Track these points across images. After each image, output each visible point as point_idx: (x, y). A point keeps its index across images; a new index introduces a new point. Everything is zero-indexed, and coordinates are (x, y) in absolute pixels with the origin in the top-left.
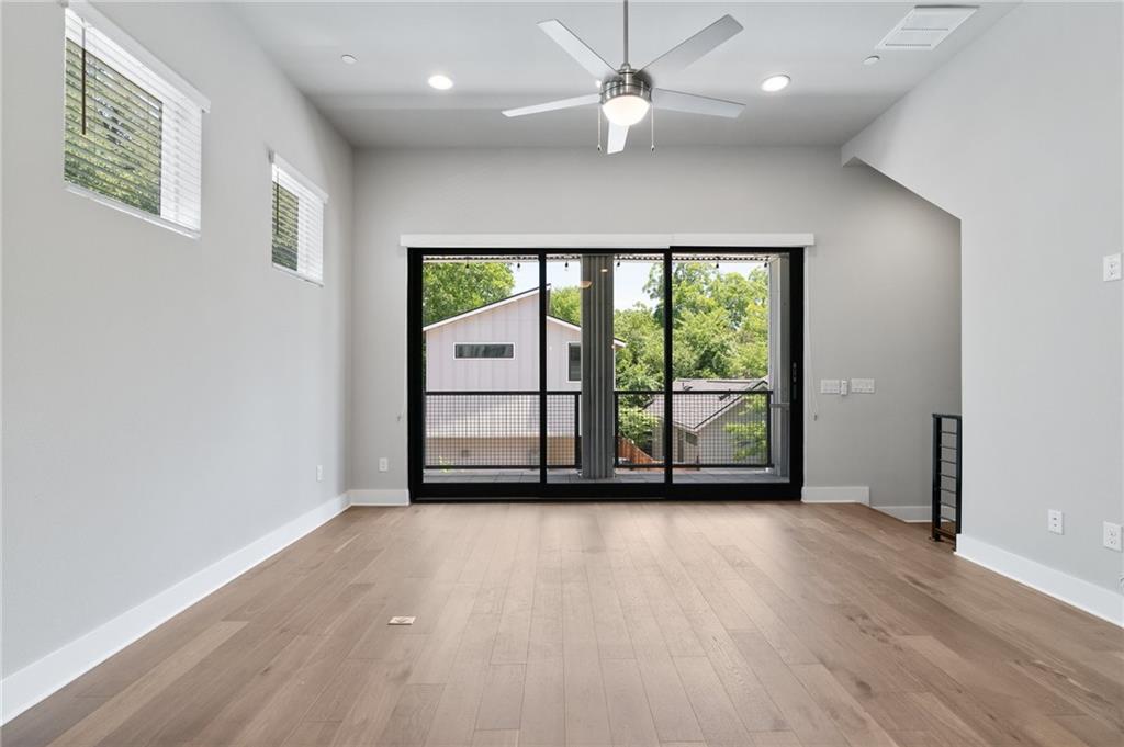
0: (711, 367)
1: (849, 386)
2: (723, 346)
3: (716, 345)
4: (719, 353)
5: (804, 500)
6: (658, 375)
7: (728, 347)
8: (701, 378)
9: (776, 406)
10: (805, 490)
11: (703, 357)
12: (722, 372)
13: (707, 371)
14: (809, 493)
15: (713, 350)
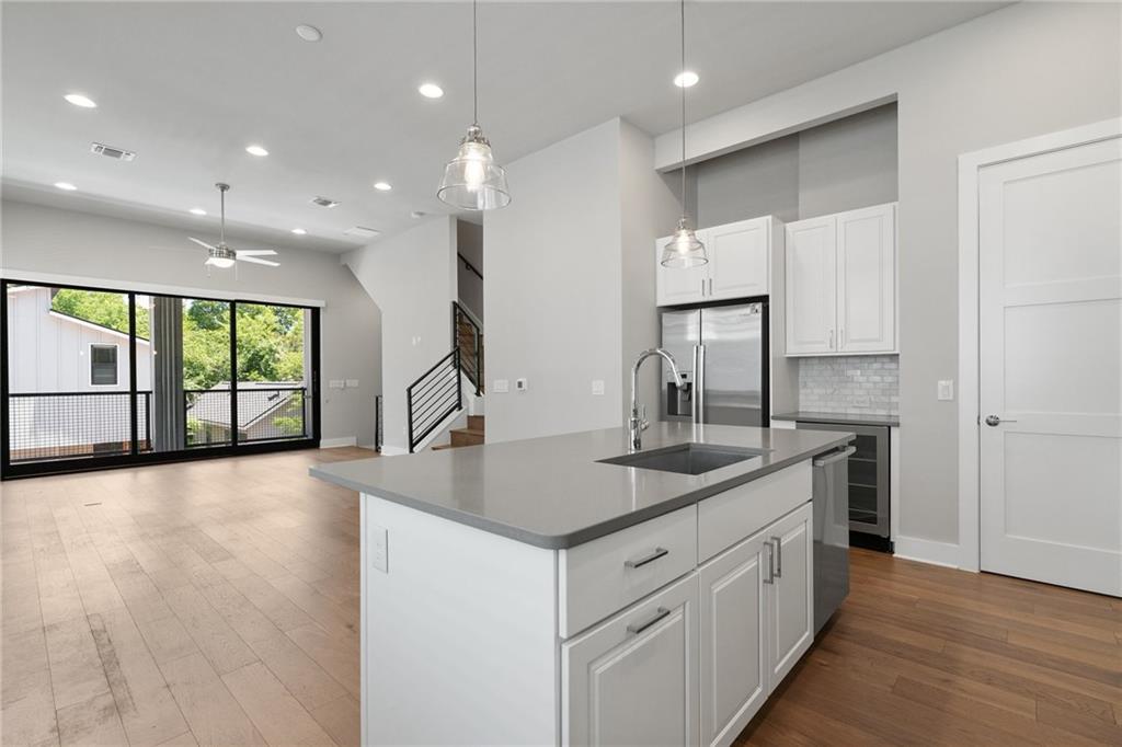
0: (259, 369)
1: (345, 384)
2: (271, 350)
3: (264, 349)
4: (267, 357)
5: (322, 447)
6: (198, 378)
7: (276, 352)
8: (248, 380)
9: (308, 397)
10: (322, 442)
11: (250, 360)
12: (271, 374)
13: (254, 374)
14: (324, 443)
15: (261, 354)
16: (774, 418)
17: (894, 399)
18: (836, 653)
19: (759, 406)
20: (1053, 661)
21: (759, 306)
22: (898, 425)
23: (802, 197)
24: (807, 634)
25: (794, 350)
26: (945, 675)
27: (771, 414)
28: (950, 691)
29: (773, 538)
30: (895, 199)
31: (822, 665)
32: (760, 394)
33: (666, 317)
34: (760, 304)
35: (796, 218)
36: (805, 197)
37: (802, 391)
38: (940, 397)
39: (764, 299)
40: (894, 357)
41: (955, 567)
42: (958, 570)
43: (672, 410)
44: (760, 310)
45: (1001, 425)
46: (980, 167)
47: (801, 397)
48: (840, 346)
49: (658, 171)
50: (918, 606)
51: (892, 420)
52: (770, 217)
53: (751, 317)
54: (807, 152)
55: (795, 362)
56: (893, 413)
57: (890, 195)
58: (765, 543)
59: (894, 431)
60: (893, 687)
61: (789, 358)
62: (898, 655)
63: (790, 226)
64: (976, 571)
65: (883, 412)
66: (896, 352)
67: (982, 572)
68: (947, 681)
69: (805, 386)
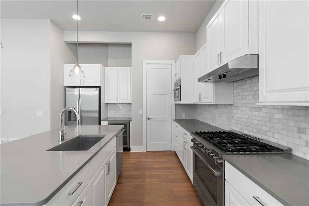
16: (102, 120)
17: (130, 114)
18: (121, 184)
19: (98, 115)
20: (160, 168)
21: (98, 89)
22: (131, 120)
23: (109, 60)
24: (115, 182)
25: (107, 102)
26: (143, 180)
27: (101, 119)
28: (145, 183)
29: (108, 161)
30: (131, 67)
31: (118, 188)
32: (98, 111)
33: (67, 89)
34: (98, 88)
35: (107, 66)
36: (110, 61)
37: (109, 112)
38: (140, 114)
39: (99, 87)
40: (131, 104)
41: (142, 151)
42: (143, 152)
43: (70, 119)
44: (98, 90)
45: (150, 119)
46: (147, 64)
47: (108, 114)
48: (118, 101)
49: (65, 42)
50: (137, 164)
51: (130, 120)
52: (101, 65)
53: (95, 92)
54: (111, 49)
55: (107, 104)
56: (130, 117)
57: (130, 65)
58: (106, 164)
59: (130, 122)
60: (134, 188)
61: (105, 103)
62: (134, 178)
63: (106, 68)
64: (146, 151)
65: (127, 117)
66: (131, 103)
67: (147, 151)
68: (144, 181)
69: (109, 111)
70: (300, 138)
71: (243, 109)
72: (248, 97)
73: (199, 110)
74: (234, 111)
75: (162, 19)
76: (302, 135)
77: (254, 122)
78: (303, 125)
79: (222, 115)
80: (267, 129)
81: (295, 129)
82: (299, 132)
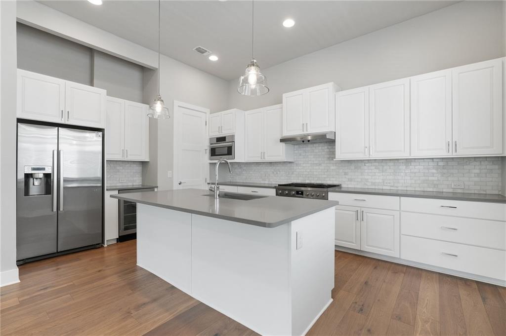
16: (107, 190)
19: (100, 185)
21: (100, 134)
22: (157, 187)
27: (105, 189)
34: (101, 132)
38: (168, 176)
39: (103, 130)
45: (182, 184)
46: (178, 106)
48: (126, 157)
52: (106, 91)
59: (155, 189)
66: (148, 160)
70: (345, 177)
71: (304, 165)
72: (309, 157)
73: (236, 170)
74: (295, 168)
75: (214, 58)
76: (346, 176)
77: (315, 173)
78: (346, 171)
79: (278, 173)
80: (326, 176)
81: (343, 173)
82: (345, 175)
